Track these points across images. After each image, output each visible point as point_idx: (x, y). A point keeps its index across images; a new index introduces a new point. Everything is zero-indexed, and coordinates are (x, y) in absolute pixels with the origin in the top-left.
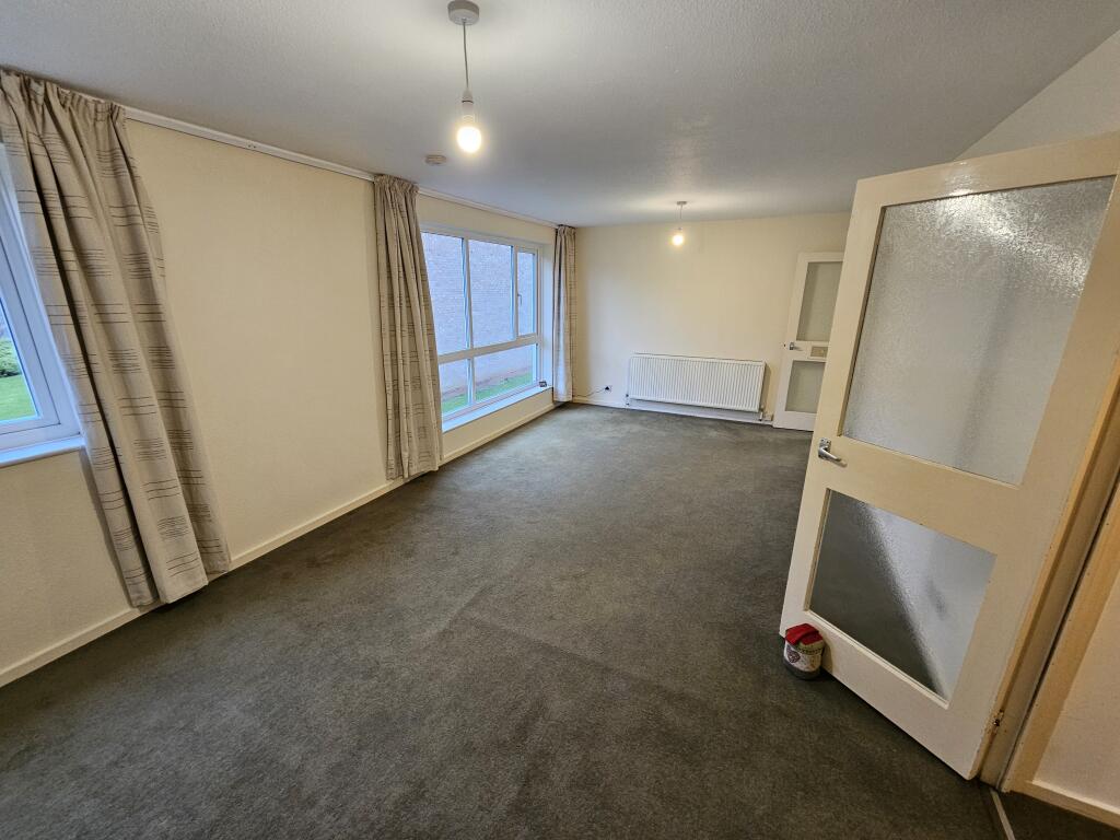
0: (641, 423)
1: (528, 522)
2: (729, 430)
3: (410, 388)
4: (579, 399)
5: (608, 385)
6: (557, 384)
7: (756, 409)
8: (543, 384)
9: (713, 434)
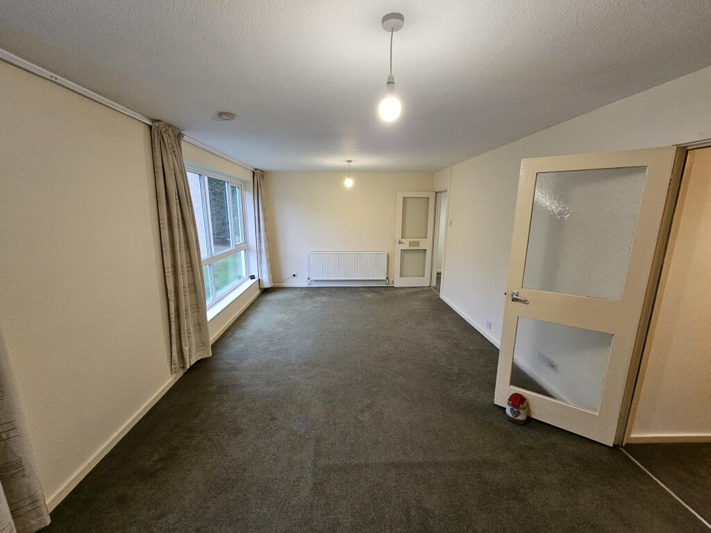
0: (324, 295)
1: (307, 378)
2: (375, 292)
3: (188, 293)
4: (277, 285)
5: (295, 273)
6: (261, 277)
7: (385, 278)
8: (252, 277)
9: (369, 296)
